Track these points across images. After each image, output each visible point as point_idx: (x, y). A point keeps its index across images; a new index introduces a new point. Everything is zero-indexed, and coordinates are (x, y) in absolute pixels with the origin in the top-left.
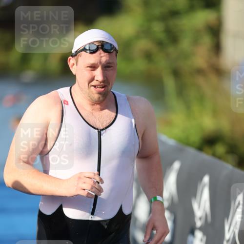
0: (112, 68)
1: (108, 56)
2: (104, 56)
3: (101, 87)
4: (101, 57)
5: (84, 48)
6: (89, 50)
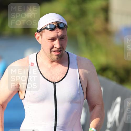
0: (65, 39)
1: (62, 31)
2: (59, 32)
3: (58, 51)
4: (58, 33)
5: (46, 27)
6: (50, 28)
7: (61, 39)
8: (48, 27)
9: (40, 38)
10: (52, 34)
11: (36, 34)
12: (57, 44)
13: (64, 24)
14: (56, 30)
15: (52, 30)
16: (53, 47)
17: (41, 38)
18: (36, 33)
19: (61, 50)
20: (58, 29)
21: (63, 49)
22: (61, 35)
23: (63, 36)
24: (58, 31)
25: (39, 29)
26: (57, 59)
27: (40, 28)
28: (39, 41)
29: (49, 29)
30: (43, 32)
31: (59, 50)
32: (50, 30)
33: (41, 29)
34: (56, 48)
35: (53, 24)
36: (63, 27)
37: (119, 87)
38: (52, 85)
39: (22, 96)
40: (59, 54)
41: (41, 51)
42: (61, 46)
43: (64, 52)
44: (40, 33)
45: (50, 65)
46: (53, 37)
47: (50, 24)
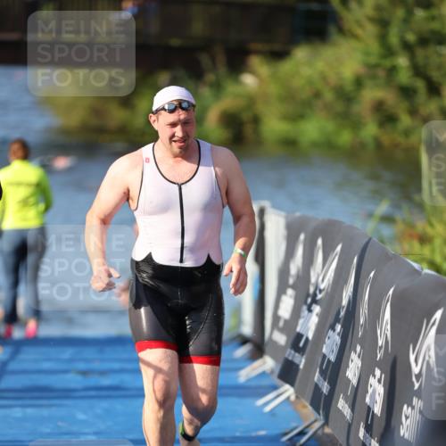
0: (190, 124)
1: (186, 113)
3: (182, 141)
5: (163, 107)
6: (168, 109)
7: (185, 123)
8: (166, 107)
10: (172, 118)
11: (151, 116)
12: (178, 131)
13: (188, 102)
14: (177, 112)
15: (171, 111)
16: (173, 136)
17: (158, 122)
19: (184, 139)
20: (180, 110)
21: (189, 137)
22: (184, 118)
23: (188, 120)
24: (181, 113)
25: (154, 109)
26: (181, 152)
28: (156, 126)
29: (168, 111)
30: (159, 114)
33: (157, 109)
34: (177, 136)
35: (173, 102)
36: (187, 107)
38: (176, 187)
39: (133, 206)
40: (182, 146)
41: (159, 141)
44: (156, 115)
45: (171, 161)
46: (173, 122)
47: (169, 104)
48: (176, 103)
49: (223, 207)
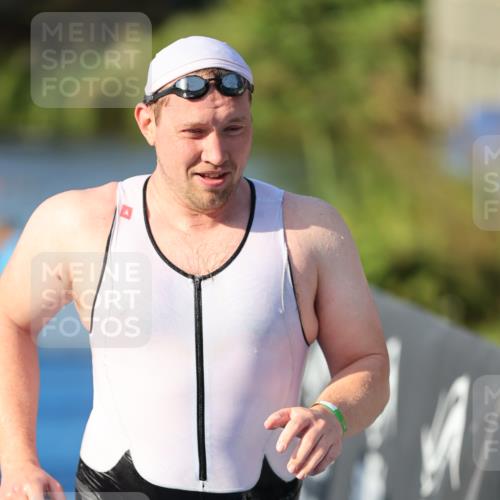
0: (241, 131)
1: (232, 103)
2: (222, 105)
3: (217, 176)
4: (217, 107)
5: (174, 86)
6: (187, 91)
7: (229, 130)
8: (182, 85)
9: (153, 124)
10: (196, 112)
11: (140, 109)
12: (210, 148)
13: (238, 76)
14: (209, 97)
15: (195, 96)
16: (197, 159)
17: (157, 124)
18: (141, 105)
19: (224, 170)
20: (217, 94)
21: (236, 168)
22: (227, 117)
23: (236, 120)
24: (218, 102)
25: (150, 90)
26: (213, 201)
27: (154, 89)
28: (150, 134)
29: (185, 95)
30: (162, 103)
31: (219, 169)
32: (190, 99)
33: (156, 93)
34: (207, 162)
35: (200, 74)
36: (236, 87)
37: (462, 336)
40: (217, 185)
41: (158, 172)
42: (227, 158)
43: (236, 178)
44: (154, 106)
46: (199, 124)
47: (187, 76)
48: (206, 77)
49: (308, 344)
